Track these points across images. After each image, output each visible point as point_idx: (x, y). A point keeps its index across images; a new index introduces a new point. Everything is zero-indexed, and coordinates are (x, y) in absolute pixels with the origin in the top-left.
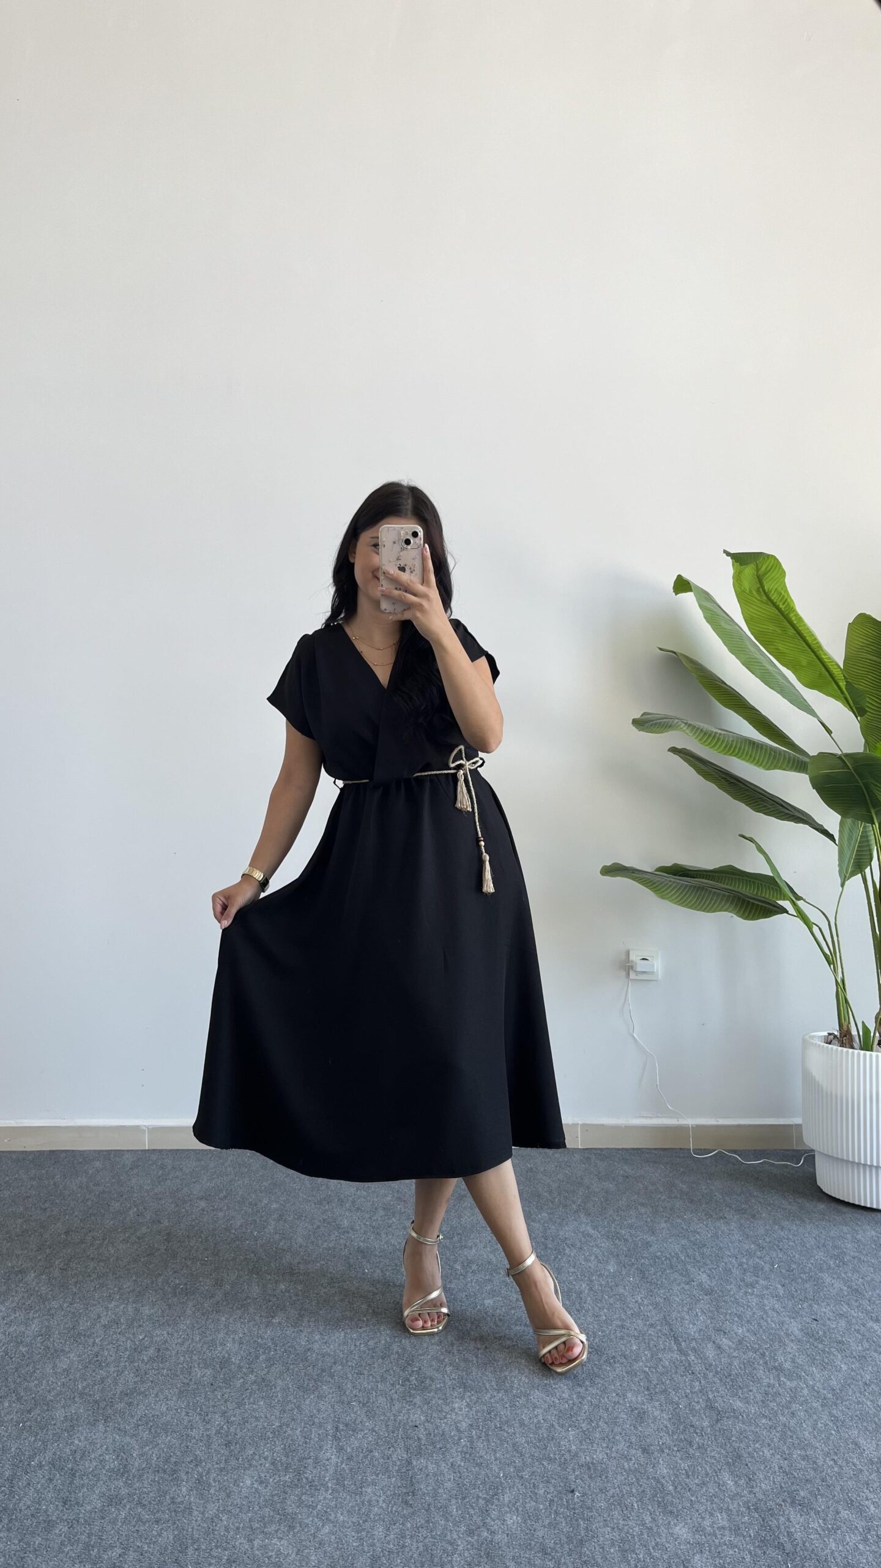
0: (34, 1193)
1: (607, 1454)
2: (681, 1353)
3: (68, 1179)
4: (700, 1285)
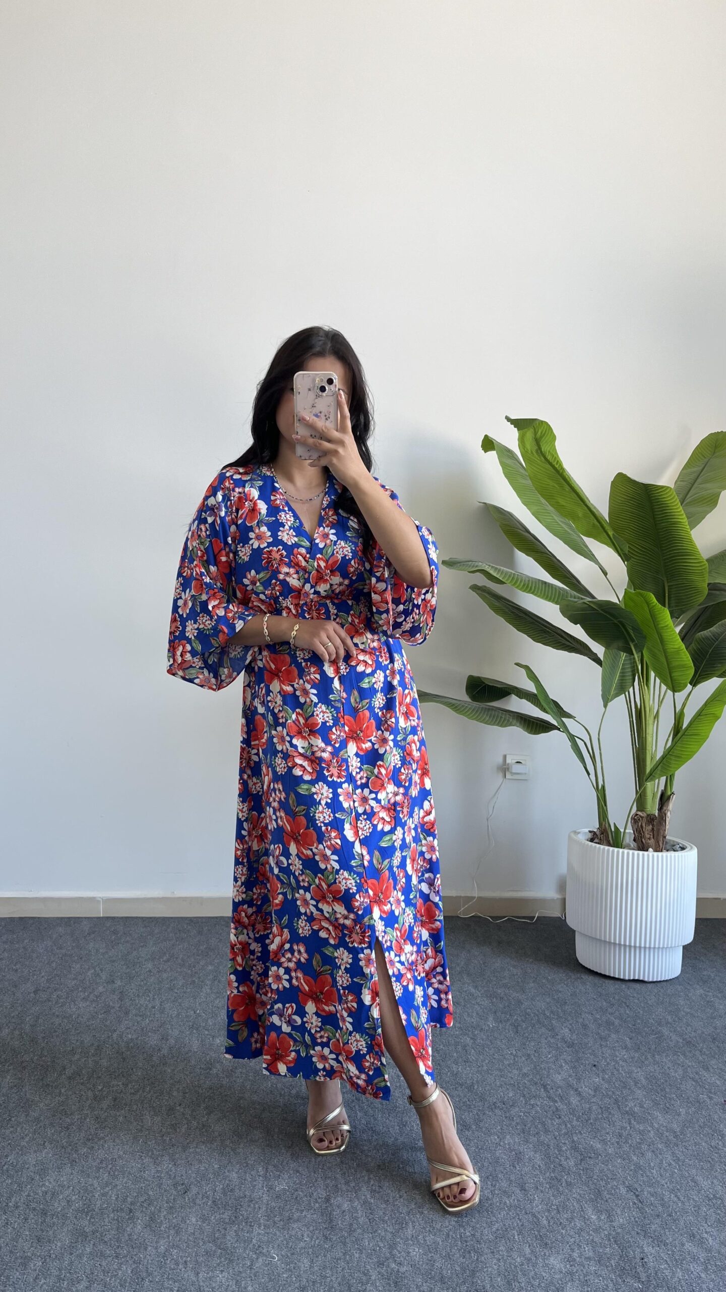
3: (35, 942)
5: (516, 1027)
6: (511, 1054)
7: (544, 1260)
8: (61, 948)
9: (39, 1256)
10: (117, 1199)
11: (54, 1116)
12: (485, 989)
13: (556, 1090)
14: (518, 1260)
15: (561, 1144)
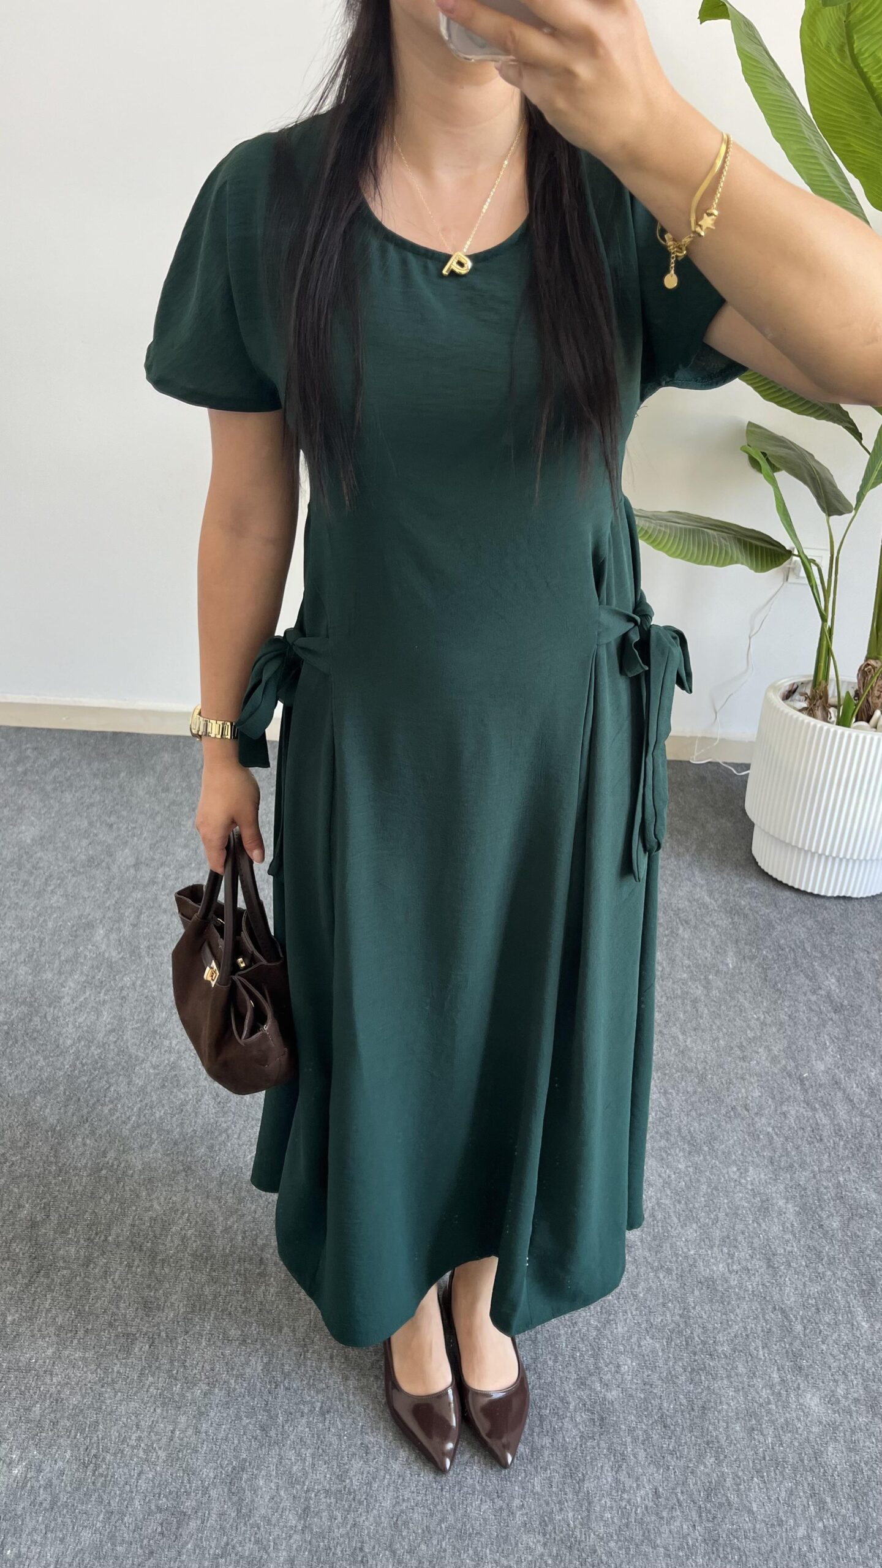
0: (98, 798)
1: (728, 1265)
2: (808, 1105)
3: (134, 778)
4: (829, 996)
5: (765, 970)
6: (758, 1019)
7: (798, 1396)
8: (166, 790)
9: (146, 1334)
10: (243, 1238)
11: (163, 1086)
12: (724, 896)
13: (817, 1091)
14: (764, 1393)
15: (822, 1189)
